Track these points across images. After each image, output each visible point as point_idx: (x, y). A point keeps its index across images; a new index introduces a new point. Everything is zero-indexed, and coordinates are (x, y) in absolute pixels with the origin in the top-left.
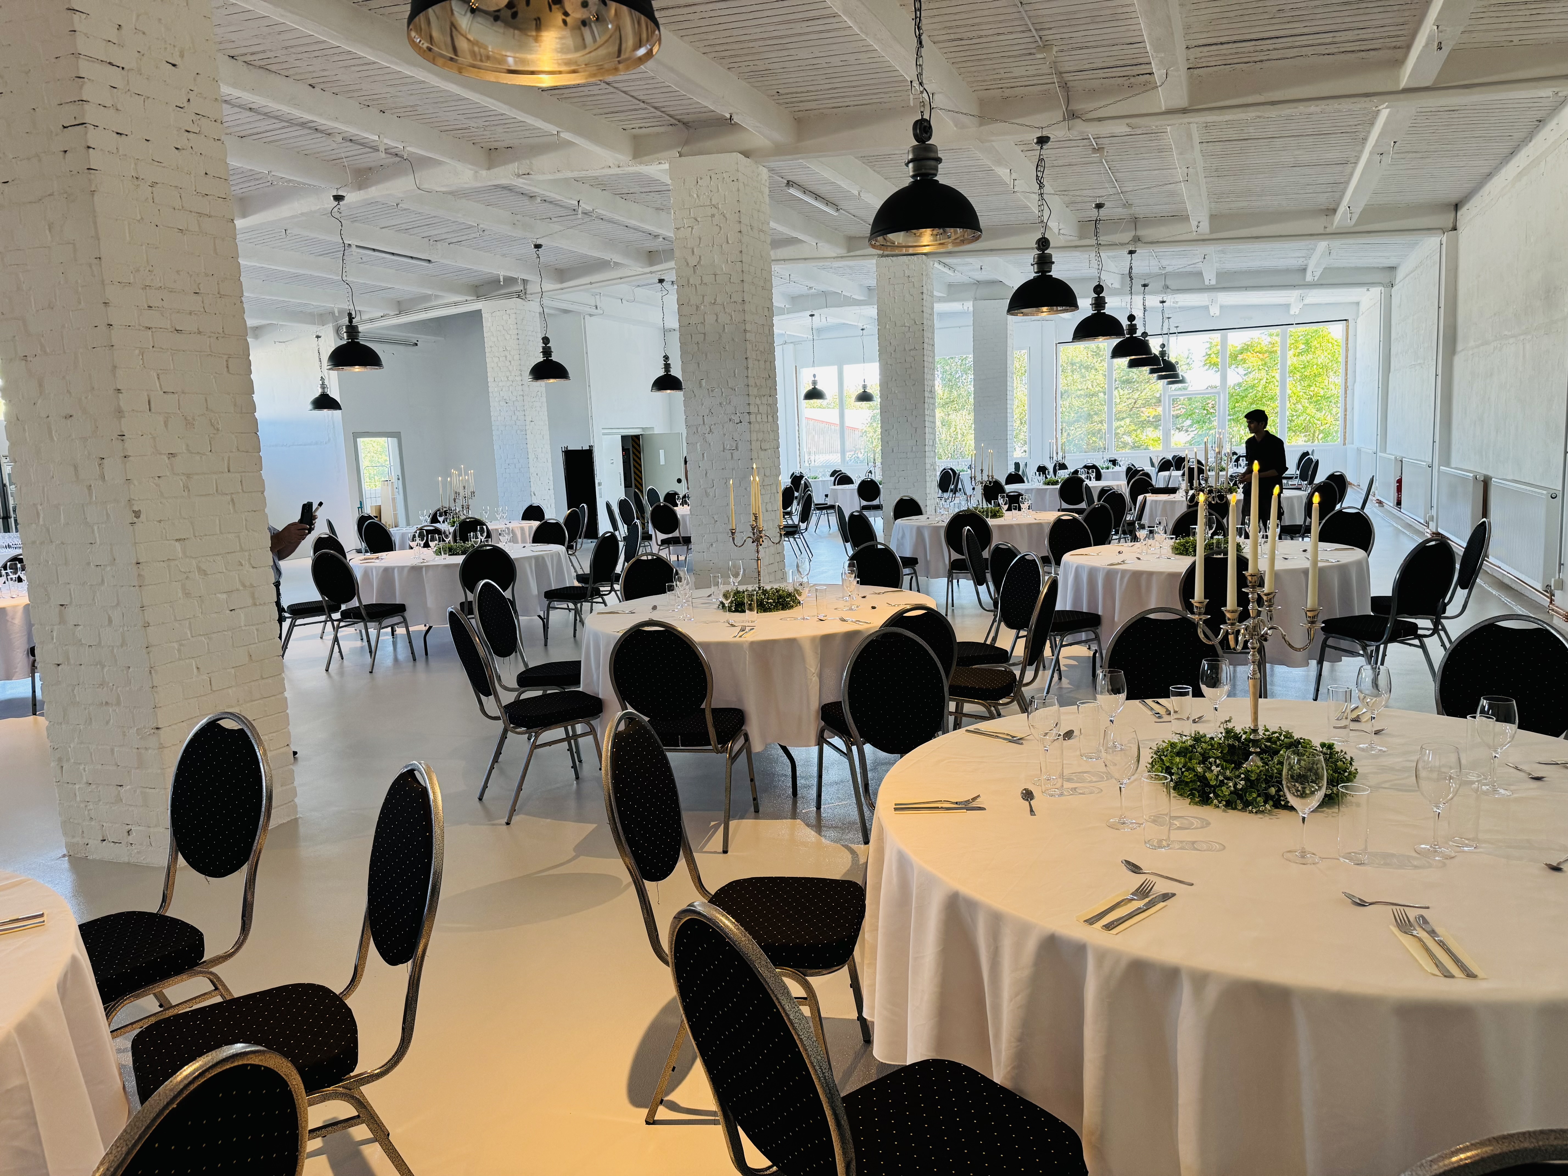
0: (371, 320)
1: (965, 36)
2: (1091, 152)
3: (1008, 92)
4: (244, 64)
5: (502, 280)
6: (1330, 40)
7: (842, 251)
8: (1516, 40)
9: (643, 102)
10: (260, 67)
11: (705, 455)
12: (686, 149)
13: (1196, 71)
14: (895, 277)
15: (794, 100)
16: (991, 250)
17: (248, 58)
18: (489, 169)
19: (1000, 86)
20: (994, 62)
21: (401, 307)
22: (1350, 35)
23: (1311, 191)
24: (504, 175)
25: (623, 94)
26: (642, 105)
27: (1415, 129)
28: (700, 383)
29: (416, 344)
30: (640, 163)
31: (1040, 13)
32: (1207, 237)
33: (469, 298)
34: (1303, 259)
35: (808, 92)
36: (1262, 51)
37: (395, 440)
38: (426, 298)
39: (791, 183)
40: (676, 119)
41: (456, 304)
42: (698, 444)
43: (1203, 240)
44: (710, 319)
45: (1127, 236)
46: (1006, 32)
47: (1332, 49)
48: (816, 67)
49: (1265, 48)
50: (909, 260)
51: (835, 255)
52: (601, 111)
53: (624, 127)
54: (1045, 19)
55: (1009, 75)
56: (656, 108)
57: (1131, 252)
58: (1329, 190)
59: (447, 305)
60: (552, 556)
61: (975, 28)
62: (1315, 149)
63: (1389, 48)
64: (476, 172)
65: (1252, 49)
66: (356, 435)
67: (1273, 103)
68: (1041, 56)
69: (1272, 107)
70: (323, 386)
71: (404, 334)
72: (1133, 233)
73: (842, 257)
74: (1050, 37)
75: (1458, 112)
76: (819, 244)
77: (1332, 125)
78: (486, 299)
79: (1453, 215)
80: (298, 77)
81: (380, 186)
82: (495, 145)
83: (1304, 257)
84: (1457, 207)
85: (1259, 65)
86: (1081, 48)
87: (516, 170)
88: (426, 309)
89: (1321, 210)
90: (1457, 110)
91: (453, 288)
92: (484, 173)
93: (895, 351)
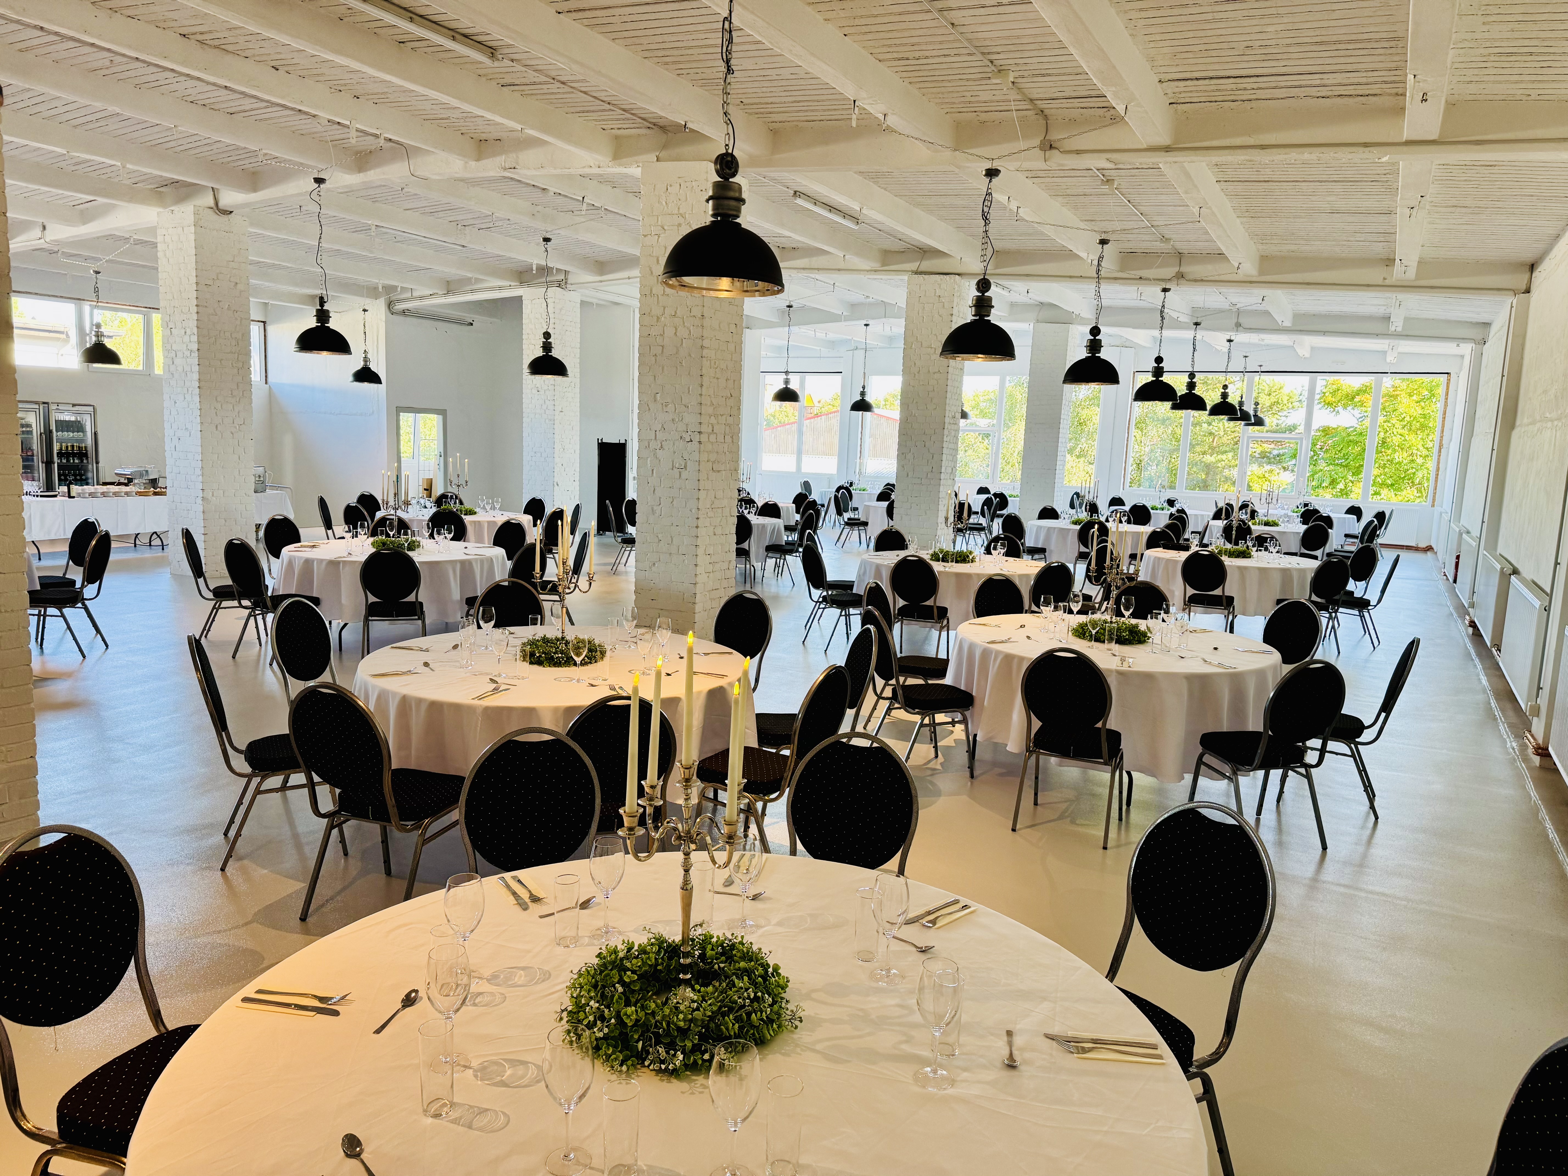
0: (421, 298)
1: (910, 55)
2: (1099, 183)
3: (983, 117)
4: (197, 43)
5: (534, 268)
6: (1318, 82)
7: (876, 265)
8: (1534, 94)
9: (609, 103)
10: (216, 47)
11: (654, 471)
12: (663, 154)
13: (1180, 107)
14: (925, 295)
15: (762, 110)
16: (1027, 275)
17: (200, 37)
18: (478, 160)
19: (973, 109)
20: (954, 84)
21: (450, 287)
22: (1339, 78)
23: (1362, 239)
24: (492, 167)
25: (582, 94)
26: (608, 107)
27: (1453, 182)
28: (655, 397)
29: (472, 324)
30: (620, 165)
31: (979, 35)
32: (1254, 279)
33: (513, 284)
34: (1385, 307)
35: (771, 103)
36: (1245, 89)
37: (441, 417)
38: (468, 281)
39: (798, 193)
40: (650, 123)
41: (500, 288)
42: (649, 459)
43: (1251, 282)
44: (669, 332)
45: (1170, 272)
46: (952, 54)
47: (1324, 92)
48: (767, 78)
49: (1249, 86)
50: (941, 279)
51: (869, 268)
52: (573, 110)
53: (604, 127)
54: (988, 43)
55: (977, 99)
56: (624, 110)
57: (1165, 290)
58: (1382, 239)
59: (492, 289)
60: (482, 561)
61: (916, 48)
62: (1349, 197)
63: (1390, 95)
64: (466, 162)
65: (1234, 87)
66: (400, 409)
67: (1263, 147)
68: (998, 81)
69: (1261, 151)
70: (366, 359)
71: (460, 314)
72: (1177, 269)
73: (875, 271)
74: (1002, 62)
75: (1496, 168)
76: (846, 257)
77: (1356, 172)
78: (529, 286)
79: (1527, 275)
80: (257, 58)
81: (378, 170)
82: (484, 136)
83: (1384, 305)
84: (1532, 267)
85: (1248, 105)
86: (1043, 75)
87: (503, 164)
88: (472, 291)
89: (1381, 259)
90: (1495, 166)
91: (496, 273)
92: (473, 164)
93: (918, 373)
